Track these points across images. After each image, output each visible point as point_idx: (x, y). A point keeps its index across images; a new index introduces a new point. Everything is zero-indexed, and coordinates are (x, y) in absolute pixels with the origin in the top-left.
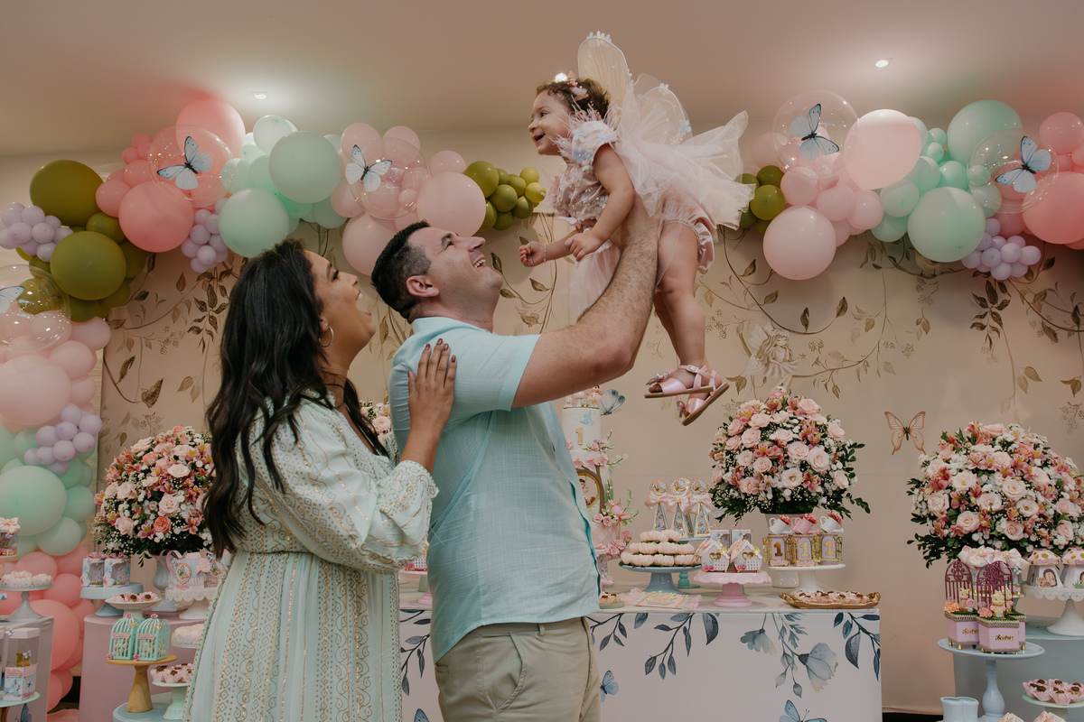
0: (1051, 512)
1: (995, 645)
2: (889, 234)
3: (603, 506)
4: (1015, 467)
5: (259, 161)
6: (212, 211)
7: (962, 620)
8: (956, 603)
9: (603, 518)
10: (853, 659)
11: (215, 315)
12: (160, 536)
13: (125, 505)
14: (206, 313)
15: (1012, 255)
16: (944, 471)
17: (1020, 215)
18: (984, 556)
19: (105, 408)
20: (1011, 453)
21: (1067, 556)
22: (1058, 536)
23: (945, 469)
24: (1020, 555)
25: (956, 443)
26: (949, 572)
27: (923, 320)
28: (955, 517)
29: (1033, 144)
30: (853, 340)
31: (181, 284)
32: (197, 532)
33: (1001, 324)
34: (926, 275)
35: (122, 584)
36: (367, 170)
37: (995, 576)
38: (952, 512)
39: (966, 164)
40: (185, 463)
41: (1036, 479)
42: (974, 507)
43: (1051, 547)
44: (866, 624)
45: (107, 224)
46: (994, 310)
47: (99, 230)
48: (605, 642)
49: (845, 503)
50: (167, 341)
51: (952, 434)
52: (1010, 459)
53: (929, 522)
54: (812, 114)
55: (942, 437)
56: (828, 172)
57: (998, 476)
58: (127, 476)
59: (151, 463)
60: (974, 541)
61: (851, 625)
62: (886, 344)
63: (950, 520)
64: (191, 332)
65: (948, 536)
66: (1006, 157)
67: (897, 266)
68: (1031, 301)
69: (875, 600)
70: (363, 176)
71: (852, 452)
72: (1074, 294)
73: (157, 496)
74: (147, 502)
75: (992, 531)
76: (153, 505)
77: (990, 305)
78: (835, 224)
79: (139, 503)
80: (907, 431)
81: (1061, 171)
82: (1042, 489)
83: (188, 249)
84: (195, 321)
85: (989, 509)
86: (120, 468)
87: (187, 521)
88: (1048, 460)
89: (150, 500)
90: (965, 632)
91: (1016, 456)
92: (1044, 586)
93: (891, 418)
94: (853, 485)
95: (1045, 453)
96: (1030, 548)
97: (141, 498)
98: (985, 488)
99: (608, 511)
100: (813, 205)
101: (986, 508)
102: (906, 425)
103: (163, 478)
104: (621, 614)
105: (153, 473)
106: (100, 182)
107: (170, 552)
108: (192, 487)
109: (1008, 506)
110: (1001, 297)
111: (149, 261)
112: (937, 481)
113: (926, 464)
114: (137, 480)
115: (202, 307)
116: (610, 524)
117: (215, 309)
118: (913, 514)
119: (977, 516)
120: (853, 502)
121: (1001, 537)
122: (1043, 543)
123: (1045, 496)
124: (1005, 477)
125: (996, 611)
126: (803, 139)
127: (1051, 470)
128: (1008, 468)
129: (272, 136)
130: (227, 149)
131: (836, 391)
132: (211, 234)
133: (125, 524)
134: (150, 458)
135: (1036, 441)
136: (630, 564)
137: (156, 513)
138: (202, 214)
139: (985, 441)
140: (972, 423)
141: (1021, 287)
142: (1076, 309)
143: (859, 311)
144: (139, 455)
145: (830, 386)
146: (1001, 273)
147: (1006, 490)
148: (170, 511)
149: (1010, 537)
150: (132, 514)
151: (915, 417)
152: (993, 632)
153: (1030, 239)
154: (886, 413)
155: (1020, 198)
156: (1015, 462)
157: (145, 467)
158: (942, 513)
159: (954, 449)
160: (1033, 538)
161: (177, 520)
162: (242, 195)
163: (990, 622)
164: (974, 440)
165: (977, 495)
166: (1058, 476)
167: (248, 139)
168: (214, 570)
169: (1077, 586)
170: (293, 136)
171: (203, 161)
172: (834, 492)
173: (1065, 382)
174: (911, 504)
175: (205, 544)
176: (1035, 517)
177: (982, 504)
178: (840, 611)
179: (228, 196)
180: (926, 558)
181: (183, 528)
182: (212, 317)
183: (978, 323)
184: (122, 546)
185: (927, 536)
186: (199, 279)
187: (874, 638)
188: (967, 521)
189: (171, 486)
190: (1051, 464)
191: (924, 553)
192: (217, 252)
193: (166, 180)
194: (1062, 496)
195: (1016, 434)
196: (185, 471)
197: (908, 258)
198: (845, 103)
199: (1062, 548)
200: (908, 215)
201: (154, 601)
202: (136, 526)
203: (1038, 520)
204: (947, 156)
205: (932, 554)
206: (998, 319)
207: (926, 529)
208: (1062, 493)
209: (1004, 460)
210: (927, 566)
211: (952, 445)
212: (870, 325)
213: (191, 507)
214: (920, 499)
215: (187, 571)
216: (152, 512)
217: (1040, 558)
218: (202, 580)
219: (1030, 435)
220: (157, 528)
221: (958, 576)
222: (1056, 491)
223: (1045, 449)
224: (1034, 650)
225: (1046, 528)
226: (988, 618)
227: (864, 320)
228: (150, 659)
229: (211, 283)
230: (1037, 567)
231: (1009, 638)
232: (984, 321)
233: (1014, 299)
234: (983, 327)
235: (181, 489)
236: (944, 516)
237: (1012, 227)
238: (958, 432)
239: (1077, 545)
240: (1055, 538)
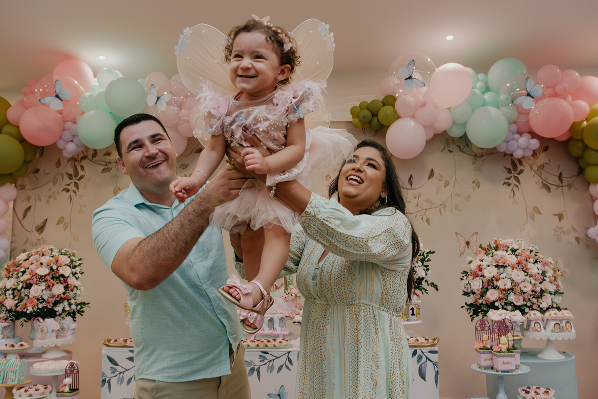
0: (538, 289)
1: (501, 367)
2: (456, 133)
3: (286, 289)
4: (519, 263)
5: (100, 94)
6: (75, 123)
7: (484, 353)
8: (482, 343)
9: (286, 296)
10: (423, 376)
11: (78, 181)
12: (30, 309)
13: (11, 292)
14: (72, 181)
15: (524, 144)
16: (479, 266)
17: (528, 121)
18: (501, 315)
19: (14, 235)
20: (516, 255)
21: (547, 314)
22: (543, 303)
23: (480, 265)
24: (520, 314)
25: (487, 251)
26: (478, 325)
27: (476, 181)
28: (485, 293)
29: (532, 81)
30: (437, 192)
31: (58, 164)
32: (53, 307)
33: (519, 183)
34: (478, 156)
35: (8, 338)
36: (158, 98)
37: (503, 327)
38: (484, 290)
39: (497, 93)
40: (47, 266)
41: (531, 270)
42: (496, 287)
43: (539, 309)
44: (430, 356)
45: (13, 130)
46: (516, 175)
47: (9, 134)
48: (280, 368)
49: (424, 285)
50: (50, 197)
51: (485, 245)
52: (516, 259)
53: (472, 295)
54: (409, 65)
55: (479, 247)
56: (421, 98)
57: (509, 269)
58: (12, 274)
59: (27, 267)
60: (496, 306)
61: (422, 357)
62: (456, 195)
63: (482, 295)
64: (64, 191)
65: (482, 304)
66: (518, 89)
67: (462, 151)
68: (536, 169)
69: (436, 342)
70: (157, 102)
71: (427, 256)
72: (559, 166)
73: (29, 286)
74: (23, 290)
75: (506, 300)
76: (26, 291)
77: (513, 172)
78: (426, 127)
79: (19, 291)
80: (468, 243)
81: (548, 97)
82: (534, 276)
83: (61, 144)
84: (66, 185)
85: (504, 288)
86: (8, 270)
87: (46, 300)
88: (537, 259)
89: (25, 288)
90: (486, 360)
91: (519, 257)
92: (534, 331)
93: (459, 236)
94: (428, 275)
95: (536, 255)
96: (527, 310)
97: (19, 288)
98: (502, 276)
99: (289, 291)
100: (413, 117)
101: (502, 287)
102: (467, 240)
103: (33, 276)
104: (289, 352)
105: (27, 273)
106: (10, 106)
107: (36, 319)
108: (50, 281)
109: (514, 286)
110: (520, 168)
111: (40, 151)
112: (475, 272)
113: (471, 262)
114: (18, 277)
115: (70, 177)
116: (290, 299)
117: (78, 178)
118: (463, 291)
119: (497, 292)
120: (428, 285)
121: (511, 303)
122: (534, 307)
123: (535, 280)
124: (513, 269)
125: (502, 348)
126: (405, 80)
127: (539, 265)
128: (514, 264)
129: (107, 79)
130: (81, 87)
131: (428, 221)
132: (74, 136)
133: (10, 303)
134: (26, 264)
135: (531, 248)
136: (298, 323)
137: (28, 296)
138: (68, 125)
139: (502, 249)
140: (496, 239)
141: (530, 162)
142: (561, 174)
143: (440, 176)
144: (20, 263)
145: (425, 219)
146: (518, 154)
147: (513, 277)
148: (36, 295)
149: (516, 304)
150: (14, 297)
151: (472, 236)
152: (501, 360)
153: (534, 135)
154: (456, 233)
155: (527, 112)
156: (519, 261)
157: (22, 270)
158: (478, 290)
159: (485, 254)
160: (529, 304)
161: (41, 300)
162: (90, 113)
163: (498, 354)
164: (496, 249)
165: (497, 280)
166: (543, 268)
167: (94, 82)
168: (62, 329)
169: (552, 331)
170: (119, 79)
171: (66, 94)
172: (417, 279)
173: (555, 215)
174: (461, 286)
175: (57, 313)
176: (530, 292)
177: (500, 285)
178: (415, 348)
179: (83, 113)
180: (471, 316)
181: (44, 305)
182: (76, 183)
183: (506, 182)
184: (8, 316)
185: (471, 304)
186: (68, 161)
187: (435, 364)
188: (492, 295)
189: (37, 280)
190: (539, 262)
191: (469, 313)
192: (77, 146)
193: (44, 104)
194: (545, 280)
195: (520, 245)
196: (47, 271)
197: (468, 146)
198: (429, 60)
199: (545, 309)
200: (466, 122)
201: (25, 347)
202: (17, 304)
203: (531, 293)
204: (487, 89)
205: (474, 314)
206: (518, 180)
207: (471, 300)
208: (545, 278)
209: (512, 259)
210: (472, 321)
211: (484, 252)
212: (447, 184)
213: (49, 292)
214: (467, 282)
215: (45, 329)
216: (26, 295)
217: (532, 315)
218: (55, 335)
219: (528, 245)
220: (29, 305)
221: (483, 327)
222: (542, 277)
223: (536, 253)
224: (524, 370)
225: (536, 298)
226: (498, 352)
227: (443, 181)
228: (14, 383)
229: (76, 163)
230: (531, 321)
231: (509, 363)
232: (510, 181)
233: (527, 169)
234: (509, 185)
235: (43, 282)
236: (480, 292)
237: (524, 128)
238: (488, 244)
239: (554, 307)
240: (541, 303)
